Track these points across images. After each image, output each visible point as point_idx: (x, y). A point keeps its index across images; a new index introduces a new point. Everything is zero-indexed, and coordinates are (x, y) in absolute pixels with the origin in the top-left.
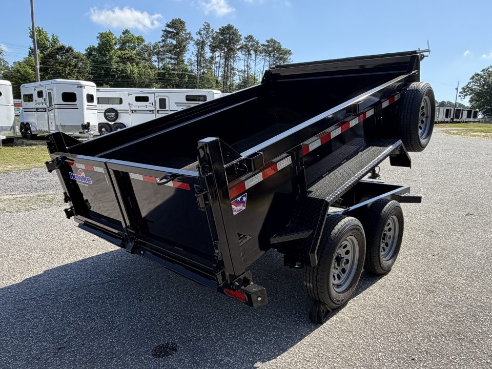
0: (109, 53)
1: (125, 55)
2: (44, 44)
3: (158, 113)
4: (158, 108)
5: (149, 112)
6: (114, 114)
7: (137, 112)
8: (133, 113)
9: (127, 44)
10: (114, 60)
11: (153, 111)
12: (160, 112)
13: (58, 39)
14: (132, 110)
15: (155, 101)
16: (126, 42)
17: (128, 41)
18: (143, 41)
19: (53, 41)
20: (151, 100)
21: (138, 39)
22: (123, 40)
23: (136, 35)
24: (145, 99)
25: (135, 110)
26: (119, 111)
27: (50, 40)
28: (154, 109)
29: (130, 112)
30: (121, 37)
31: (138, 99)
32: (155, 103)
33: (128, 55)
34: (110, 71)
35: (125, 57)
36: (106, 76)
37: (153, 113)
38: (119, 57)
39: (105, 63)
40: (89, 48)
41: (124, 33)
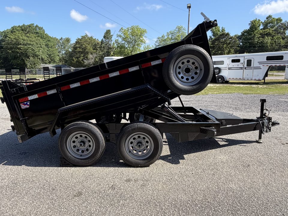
0: (253, 33)
1: (265, 32)
2: (217, 33)
3: (245, 69)
4: (245, 66)
5: (239, 68)
6: (218, 70)
7: (232, 69)
8: (229, 69)
9: (269, 25)
10: (256, 36)
11: (242, 68)
12: (246, 68)
13: (225, 29)
14: (229, 68)
15: (244, 62)
16: (268, 24)
17: (270, 23)
18: (281, 20)
19: (222, 31)
20: (242, 61)
21: (277, 20)
22: (266, 23)
23: (277, 18)
24: (238, 61)
25: (231, 68)
26: (222, 69)
27: (220, 30)
28: (243, 67)
29: (227, 69)
30: (265, 21)
31: (234, 61)
32: (244, 63)
33: (267, 32)
34: (253, 44)
35: (265, 34)
36: (250, 47)
37: (242, 69)
38: (261, 34)
39: (250, 39)
40: (243, 31)
41: (267, 18)
